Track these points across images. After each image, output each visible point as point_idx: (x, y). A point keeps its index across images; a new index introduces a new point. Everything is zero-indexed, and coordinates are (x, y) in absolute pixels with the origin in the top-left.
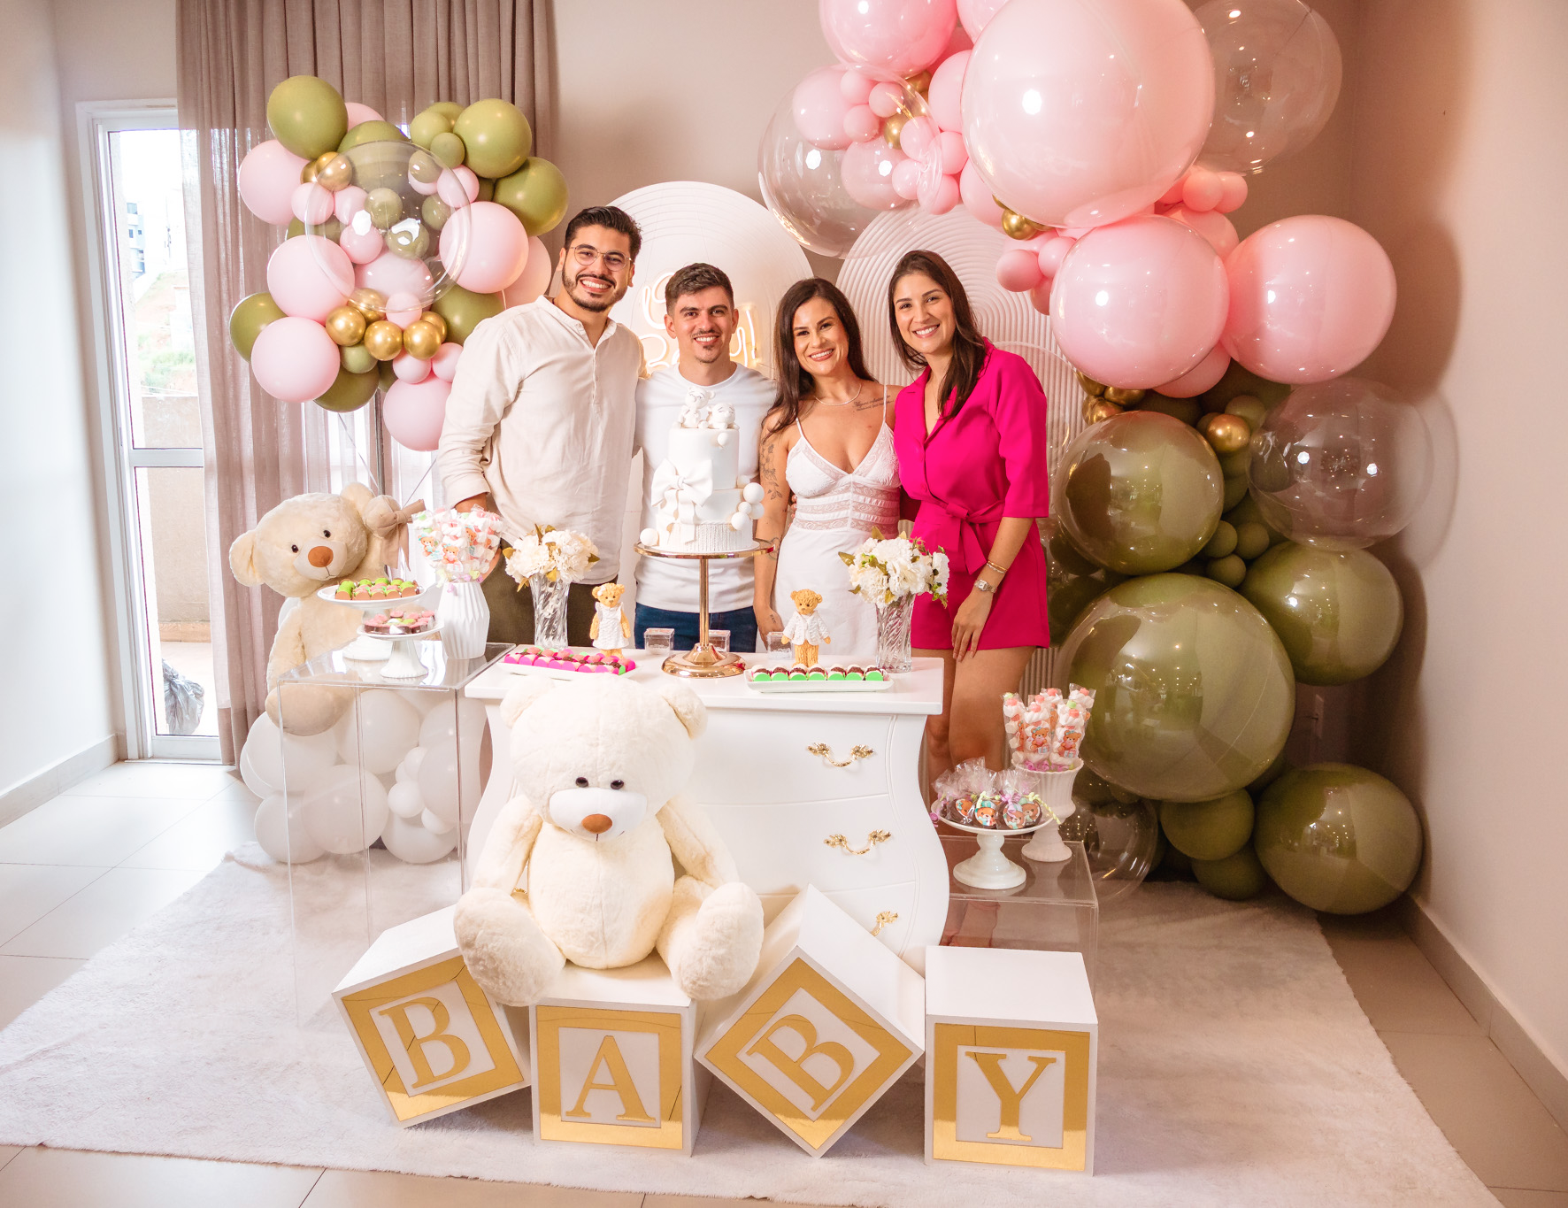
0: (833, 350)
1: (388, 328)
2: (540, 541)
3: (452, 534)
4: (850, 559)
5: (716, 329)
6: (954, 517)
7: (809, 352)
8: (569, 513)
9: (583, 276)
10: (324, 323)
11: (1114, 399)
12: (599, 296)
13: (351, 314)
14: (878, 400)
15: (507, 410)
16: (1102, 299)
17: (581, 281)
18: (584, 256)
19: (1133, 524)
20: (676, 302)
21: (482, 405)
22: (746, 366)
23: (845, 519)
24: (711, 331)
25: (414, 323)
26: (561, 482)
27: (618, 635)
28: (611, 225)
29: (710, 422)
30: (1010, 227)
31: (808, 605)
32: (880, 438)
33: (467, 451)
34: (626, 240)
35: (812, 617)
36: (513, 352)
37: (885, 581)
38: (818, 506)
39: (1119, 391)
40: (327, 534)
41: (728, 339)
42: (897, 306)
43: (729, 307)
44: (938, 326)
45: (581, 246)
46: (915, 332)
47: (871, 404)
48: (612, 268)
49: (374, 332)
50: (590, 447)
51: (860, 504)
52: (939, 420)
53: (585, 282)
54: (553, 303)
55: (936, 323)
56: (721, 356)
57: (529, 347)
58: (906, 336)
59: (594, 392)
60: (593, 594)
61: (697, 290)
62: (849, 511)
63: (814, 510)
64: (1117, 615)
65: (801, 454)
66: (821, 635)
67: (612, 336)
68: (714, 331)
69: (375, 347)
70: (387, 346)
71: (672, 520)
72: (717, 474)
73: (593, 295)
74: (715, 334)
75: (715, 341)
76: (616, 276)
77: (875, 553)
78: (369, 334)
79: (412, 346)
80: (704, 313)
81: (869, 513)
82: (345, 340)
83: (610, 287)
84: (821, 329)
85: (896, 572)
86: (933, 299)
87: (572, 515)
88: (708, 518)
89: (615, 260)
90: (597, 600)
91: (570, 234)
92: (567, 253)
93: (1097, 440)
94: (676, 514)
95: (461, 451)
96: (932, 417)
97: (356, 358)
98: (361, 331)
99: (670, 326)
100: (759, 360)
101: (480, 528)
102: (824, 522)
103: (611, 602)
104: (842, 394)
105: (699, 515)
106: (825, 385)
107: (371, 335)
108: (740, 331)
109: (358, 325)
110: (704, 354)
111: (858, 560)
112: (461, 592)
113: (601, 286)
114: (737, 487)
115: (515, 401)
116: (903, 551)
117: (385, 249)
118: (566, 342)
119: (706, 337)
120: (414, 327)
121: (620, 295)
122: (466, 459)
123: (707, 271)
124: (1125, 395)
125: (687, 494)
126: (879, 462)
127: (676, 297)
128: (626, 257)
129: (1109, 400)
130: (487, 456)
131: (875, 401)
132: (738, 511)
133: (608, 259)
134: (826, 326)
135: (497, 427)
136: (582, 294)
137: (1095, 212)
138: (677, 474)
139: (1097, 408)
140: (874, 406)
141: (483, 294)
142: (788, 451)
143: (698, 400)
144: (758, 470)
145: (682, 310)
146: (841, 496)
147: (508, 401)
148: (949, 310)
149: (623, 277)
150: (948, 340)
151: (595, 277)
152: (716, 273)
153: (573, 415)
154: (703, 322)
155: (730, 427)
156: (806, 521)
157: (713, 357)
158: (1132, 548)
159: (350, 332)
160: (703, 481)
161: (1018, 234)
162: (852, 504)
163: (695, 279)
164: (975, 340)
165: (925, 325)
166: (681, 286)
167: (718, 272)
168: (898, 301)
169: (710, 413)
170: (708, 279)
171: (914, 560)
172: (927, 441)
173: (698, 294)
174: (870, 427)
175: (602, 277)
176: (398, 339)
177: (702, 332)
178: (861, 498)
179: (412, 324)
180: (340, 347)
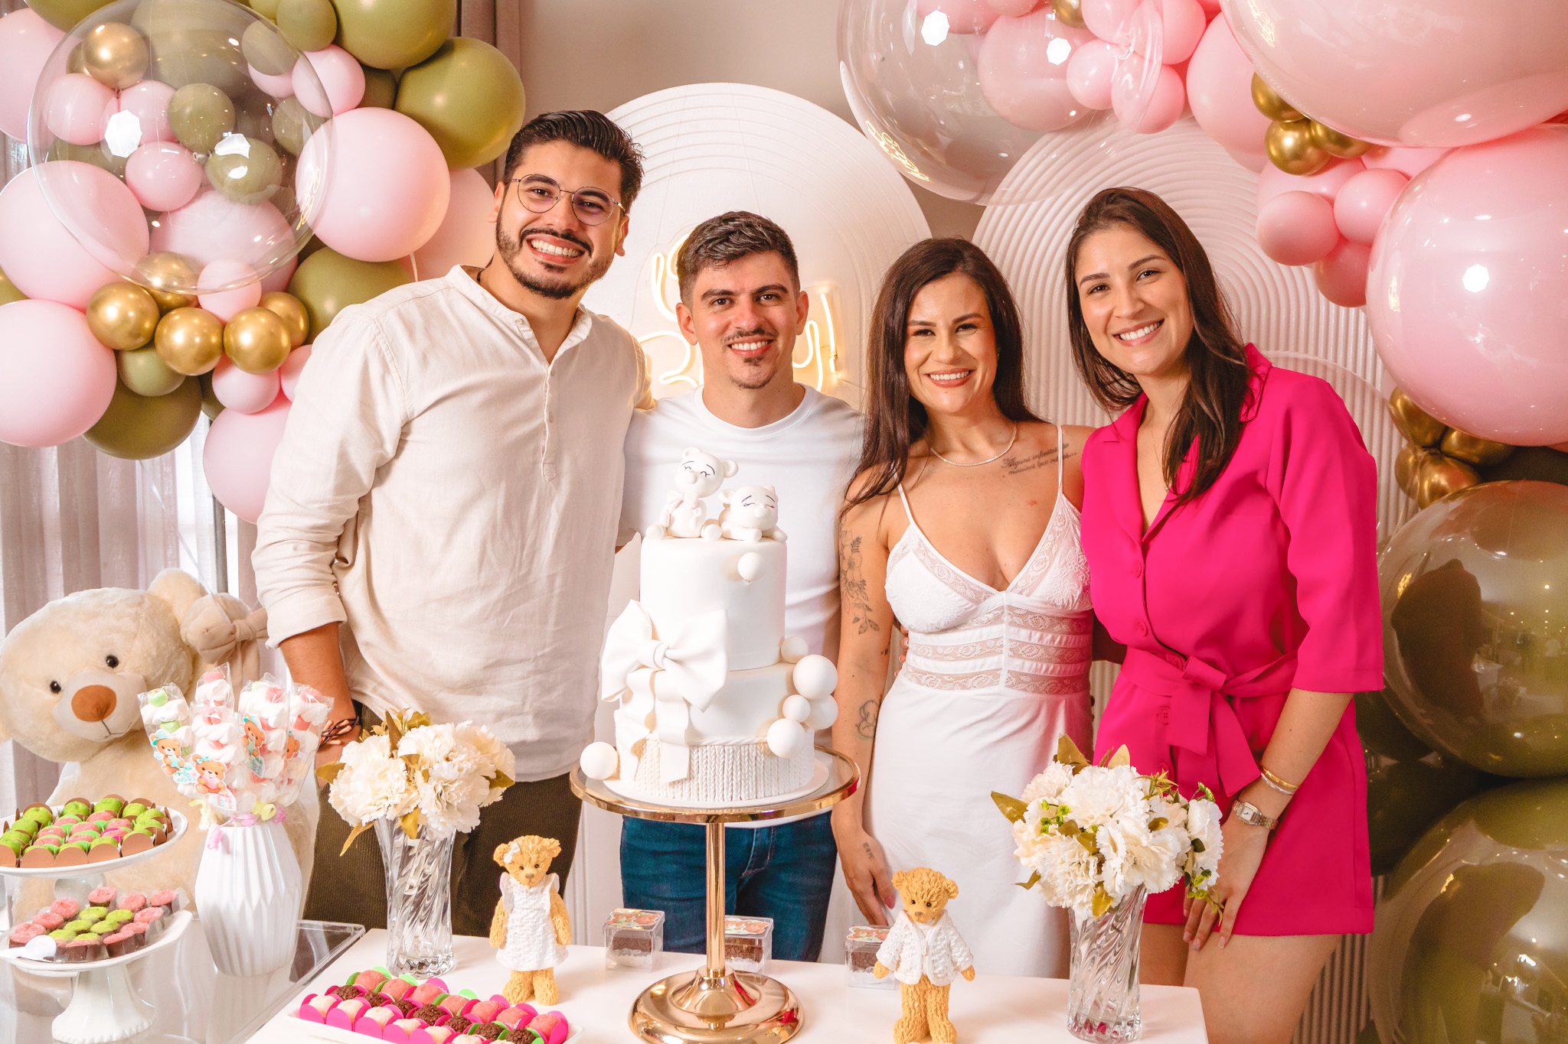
0: (971, 372)
1: (196, 321)
2: (394, 747)
3: (214, 737)
4: (1016, 810)
5: (768, 329)
6: (1197, 684)
7: (929, 367)
8: (491, 661)
9: (532, 231)
10: (87, 309)
11: (1459, 453)
12: (561, 270)
13: (131, 296)
14: (1047, 453)
15: (381, 472)
16: (1476, 280)
17: (529, 241)
18: (534, 195)
19: (1522, 690)
20: (695, 280)
21: (331, 462)
22: (819, 389)
23: (995, 673)
24: (759, 330)
25: (243, 312)
26: (476, 606)
27: (545, 940)
28: (586, 143)
29: (725, 526)
30: (1280, 151)
31: (929, 905)
32: (1053, 522)
33: (304, 546)
34: (614, 171)
35: (936, 929)
36: (392, 370)
37: (1093, 868)
38: (945, 648)
39: (1469, 440)
40: (113, 662)
41: (790, 344)
42: (1083, 289)
43: (789, 287)
44: (1161, 322)
45: (531, 179)
46: (1118, 336)
47: (1036, 461)
48: (587, 219)
49: (172, 328)
50: (534, 542)
51: (1023, 644)
52: (1167, 501)
53: (535, 244)
54: (479, 280)
55: (1156, 317)
56: (777, 375)
57: (424, 360)
58: (1102, 344)
59: (545, 443)
60: (496, 857)
61: (731, 258)
62: (1003, 657)
63: (938, 655)
64: (1493, 861)
65: (911, 555)
66: (954, 963)
67: (584, 343)
68: (764, 332)
69: (171, 355)
70: (193, 351)
71: (643, 732)
72: (737, 639)
73: (549, 267)
74: (765, 337)
75: (765, 350)
76: (593, 235)
77: (1069, 799)
78: (163, 329)
79: (238, 350)
80: (744, 300)
81: (1039, 660)
82: (122, 341)
83: (581, 253)
84: (957, 331)
85: (1115, 850)
86: (1148, 273)
87: (498, 664)
88: (718, 732)
89: (592, 205)
90: (504, 869)
91: (513, 156)
92: (506, 190)
93: (1447, 533)
94: (652, 722)
95: (291, 546)
96: (1154, 495)
97: (142, 370)
98: (148, 325)
99: (687, 323)
100: (840, 375)
101: (271, 724)
102: (957, 677)
103: (530, 877)
104: (980, 443)
105: (699, 726)
106: (952, 428)
107: (165, 331)
108: (811, 327)
109: (143, 314)
110: (746, 373)
111: (1033, 813)
112: (236, 843)
113: (565, 252)
114: (781, 660)
115: (397, 455)
116: (1129, 799)
117: (205, 187)
118: (496, 352)
119: (750, 342)
120: (243, 318)
121: (600, 270)
122: (300, 561)
123: (750, 225)
124: (1480, 447)
125: (671, 680)
126: (1055, 569)
127: (695, 271)
128: (612, 200)
129: (1448, 455)
130: (347, 553)
131: (1043, 454)
132: (781, 716)
133: (580, 203)
134: (966, 327)
135: (365, 501)
136: (530, 264)
137: (1464, 117)
138: (655, 637)
139: (1429, 468)
140: (1040, 465)
141: (368, 263)
142: (887, 550)
143: (701, 480)
144: (838, 578)
145: (705, 296)
146: (986, 630)
147: (382, 457)
148: (1181, 294)
149: (605, 237)
150: (1180, 351)
151: (555, 234)
152: (764, 227)
153: (503, 485)
154: (742, 315)
155: (766, 535)
156: (925, 673)
157: (763, 378)
158: (1517, 735)
159: (129, 327)
160: (706, 655)
161: (1295, 164)
162: (1007, 645)
163: (728, 240)
164: (1227, 351)
165: (1135, 323)
166: (702, 251)
167: (768, 226)
168: (1085, 280)
169: (727, 506)
170: (751, 238)
171: (1154, 826)
172: (1146, 537)
173: (733, 266)
174: (1033, 503)
175: (568, 236)
176: (214, 339)
177: (741, 334)
178: (1024, 634)
179: (242, 312)
180: (118, 354)
